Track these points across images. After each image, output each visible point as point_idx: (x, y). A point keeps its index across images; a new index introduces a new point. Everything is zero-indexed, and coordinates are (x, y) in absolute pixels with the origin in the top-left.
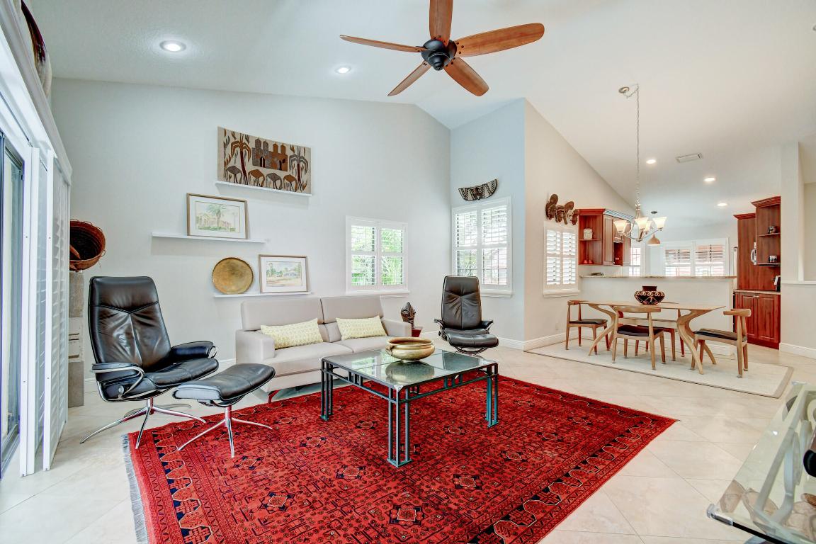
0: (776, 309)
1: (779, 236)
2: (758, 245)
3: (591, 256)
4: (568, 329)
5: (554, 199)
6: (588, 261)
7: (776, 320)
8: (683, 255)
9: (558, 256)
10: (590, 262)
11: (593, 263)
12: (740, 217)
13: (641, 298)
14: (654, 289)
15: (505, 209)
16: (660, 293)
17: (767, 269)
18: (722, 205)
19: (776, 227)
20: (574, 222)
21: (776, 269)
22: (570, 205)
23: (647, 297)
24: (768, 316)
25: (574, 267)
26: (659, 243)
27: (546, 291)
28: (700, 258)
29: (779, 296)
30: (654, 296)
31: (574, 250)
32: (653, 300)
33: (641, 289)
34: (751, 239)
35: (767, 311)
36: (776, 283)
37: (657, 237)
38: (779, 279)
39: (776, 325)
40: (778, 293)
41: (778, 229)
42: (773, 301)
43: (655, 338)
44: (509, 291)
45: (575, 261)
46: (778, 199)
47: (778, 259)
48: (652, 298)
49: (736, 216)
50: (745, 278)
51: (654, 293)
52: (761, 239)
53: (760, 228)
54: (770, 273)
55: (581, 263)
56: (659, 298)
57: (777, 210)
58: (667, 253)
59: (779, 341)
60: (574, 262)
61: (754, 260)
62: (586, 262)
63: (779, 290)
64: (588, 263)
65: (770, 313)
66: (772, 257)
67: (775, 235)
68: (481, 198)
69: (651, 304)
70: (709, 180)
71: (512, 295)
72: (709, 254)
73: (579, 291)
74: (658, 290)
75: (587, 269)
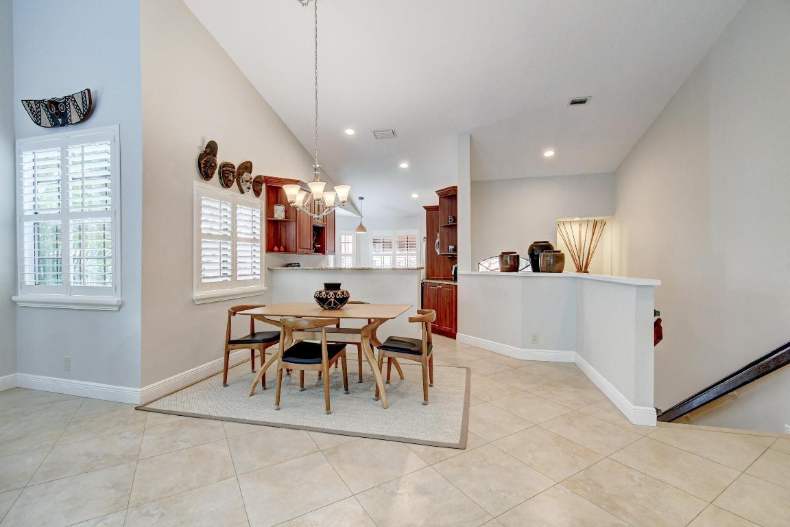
0: (454, 299)
1: (456, 225)
2: (440, 235)
3: (283, 241)
4: (227, 354)
5: (211, 149)
6: (279, 248)
7: (454, 311)
8: (387, 244)
9: (229, 238)
10: (282, 248)
11: (286, 250)
12: (428, 208)
13: (321, 301)
14: (336, 287)
15: (108, 148)
16: (343, 293)
17: (447, 259)
18: (415, 196)
19: (454, 217)
20: (257, 193)
21: (454, 259)
22: (247, 167)
23: (327, 299)
24: (448, 306)
25: (258, 255)
26: (365, 231)
27: (198, 294)
28: (400, 247)
29: (456, 286)
30: (335, 298)
31: (258, 232)
32: (335, 304)
33: (323, 288)
34: (435, 229)
35: (448, 302)
36: (453, 273)
37: (364, 224)
38: (456, 268)
39: (454, 316)
40: (455, 284)
41: (455, 220)
42: (452, 291)
43: (330, 365)
44: (114, 299)
45: (260, 247)
46: (455, 189)
47: (455, 250)
48: (333, 300)
49: (425, 207)
50: (431, 268)
51: (335, 294)
52: (443, 228)
53: (442, 220)
54: (448, 262)
55: (270, 249)
56: (343, 300)
57: (454, 201)
58: (375, 241)
59: (456, 332)
60: (258, 249)
61: (438, 251)
62: (276, 248)
63: (456, 279)
64: (279, 251)
65: (449, 303)
66: (451, 247)
67: (453, 227)
68: (65, 124)
69: (332, 309)
70: (404, 165)
71: (120, 307)
72: (407, 244)
73: (266, 288)
74: (342, 288)
75: (277, 258)
